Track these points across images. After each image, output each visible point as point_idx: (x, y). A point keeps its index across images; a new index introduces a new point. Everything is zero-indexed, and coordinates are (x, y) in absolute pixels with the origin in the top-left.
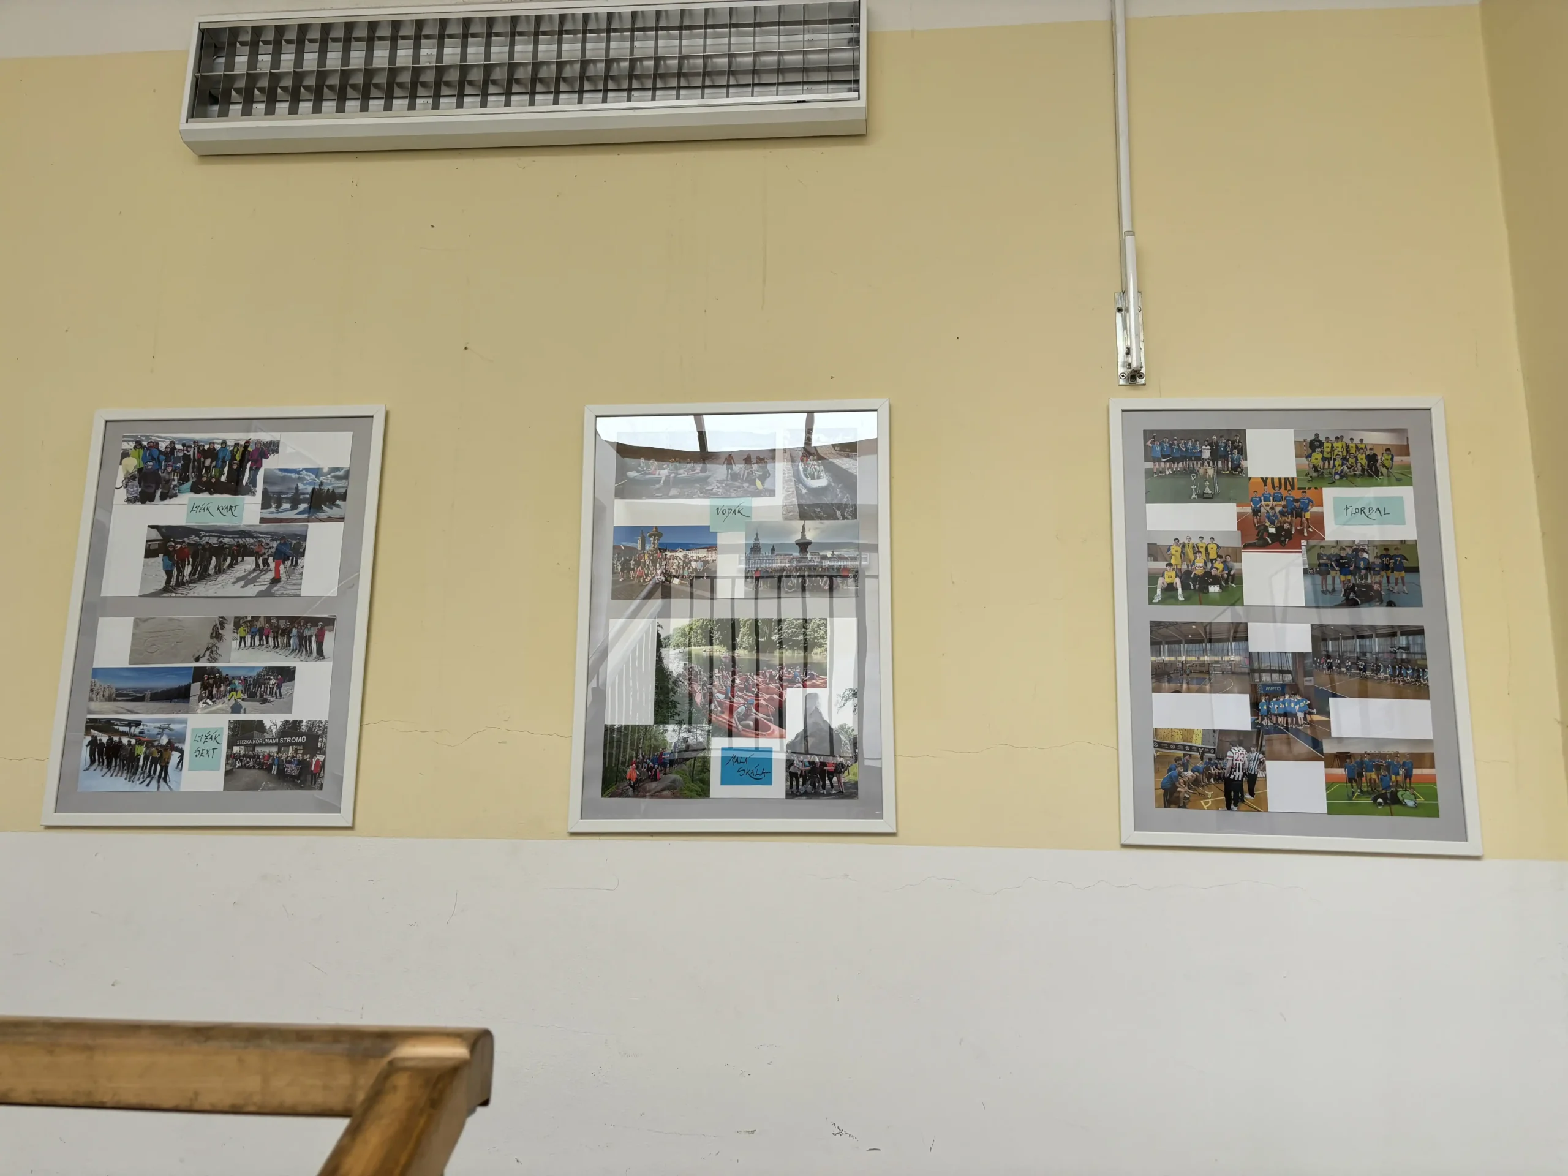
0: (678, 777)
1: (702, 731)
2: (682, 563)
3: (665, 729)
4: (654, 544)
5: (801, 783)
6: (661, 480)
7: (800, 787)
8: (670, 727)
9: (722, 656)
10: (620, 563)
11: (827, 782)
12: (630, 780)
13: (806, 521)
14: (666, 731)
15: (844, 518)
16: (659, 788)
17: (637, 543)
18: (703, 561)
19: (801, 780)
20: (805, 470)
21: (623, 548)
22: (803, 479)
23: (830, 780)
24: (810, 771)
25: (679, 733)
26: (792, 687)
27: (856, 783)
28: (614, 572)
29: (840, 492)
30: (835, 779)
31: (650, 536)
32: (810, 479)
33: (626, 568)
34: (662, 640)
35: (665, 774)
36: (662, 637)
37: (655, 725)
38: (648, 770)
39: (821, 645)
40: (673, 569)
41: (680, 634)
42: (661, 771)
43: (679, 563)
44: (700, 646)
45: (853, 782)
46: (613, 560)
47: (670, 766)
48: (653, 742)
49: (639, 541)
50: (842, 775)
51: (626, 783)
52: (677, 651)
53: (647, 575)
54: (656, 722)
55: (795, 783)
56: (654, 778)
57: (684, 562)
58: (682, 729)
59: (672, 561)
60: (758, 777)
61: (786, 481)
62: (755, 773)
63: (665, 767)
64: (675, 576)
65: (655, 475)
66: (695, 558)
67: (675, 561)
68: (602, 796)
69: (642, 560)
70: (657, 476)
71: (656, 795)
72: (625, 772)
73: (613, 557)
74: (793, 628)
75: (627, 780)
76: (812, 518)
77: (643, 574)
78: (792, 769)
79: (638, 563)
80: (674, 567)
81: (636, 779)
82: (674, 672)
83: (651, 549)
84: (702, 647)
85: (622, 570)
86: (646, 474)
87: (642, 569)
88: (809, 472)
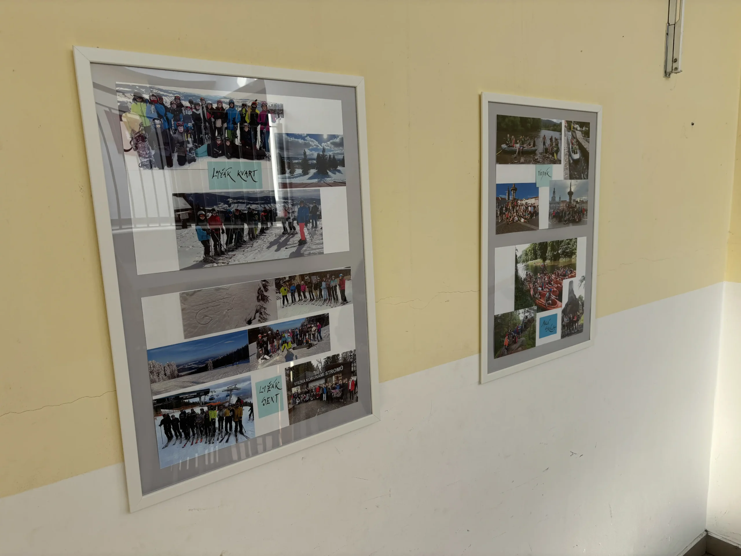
0: (523, 339)
1: (533, 310)
2: (525, 209)
3: (519, 312)
4: (513, 195)
5: (566, 330)
6: (516, 151)
7: (566, 332)
8: (521, 311)
9: (541, 265)
10: (499, 210)
11: (574, 327)
12: (505, 345)
13: (572, 180)
14: (519, 314)
15: (584, 179)
16: (517, 347)
17: (506, 195)
18: (533, 206)
19: (566, 328)
20: (572, 148)
21: (500, 199)
22: (571, 154)
23: (575, 325)
24: (569, 322)
25: (525, 313)
26: (564, 279)
27: (583, 324)
28: (497, 217)
29: (584, 163)
30: (576, 324)
31: (512, 191)
32: (573, 153)
33: (502, 213)
34: (518, 259)
35: (519, 338)
36: (518, 257)
37: (515, 311)
38: (512, 338)
39: (575, 254)
40: (521, 212)
41: (525, 254)
42: (517, 337)
43: (524, 208)
44: (532, 260)
45: (582, 324)
46: (496, 208)
47: (521, 333)
48: (515, 321)
49: (507, 195)
50: (579, 322)
51: (504, 348)
52: (524, 264)
53: (510, 217)
54: (515, 310)
55: (564, 330)
56: (515, 342)
57: (526, 207)
58: (526, 311)
59: (521, 207)
60: (552, 330)
61: (565, 155)
62: (551, 329)
63: (519, 334)
64: (522, 217)
65: (514, 147)
66: (530, 205)
67: (522, 207)
68: (495, 358)
69: (508, 207)
70: (514, 148)
71: (516, 351)
72: (503, 341)
73: (496, 205)
74: (566, 245)
75: (504, 346)
76: (573, 179)
77: (509, 217)
78: (563, 324)
79: (507, 209)
80: (522, 211)
81: (508, 344)
82: (522, 278)
83: (512, 199)
84: (534, 261)
85: (500, 215)
86: (510, 146)
87: (508, 213)
88: (573, 149)
